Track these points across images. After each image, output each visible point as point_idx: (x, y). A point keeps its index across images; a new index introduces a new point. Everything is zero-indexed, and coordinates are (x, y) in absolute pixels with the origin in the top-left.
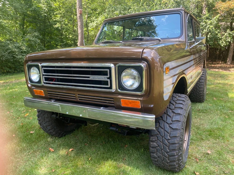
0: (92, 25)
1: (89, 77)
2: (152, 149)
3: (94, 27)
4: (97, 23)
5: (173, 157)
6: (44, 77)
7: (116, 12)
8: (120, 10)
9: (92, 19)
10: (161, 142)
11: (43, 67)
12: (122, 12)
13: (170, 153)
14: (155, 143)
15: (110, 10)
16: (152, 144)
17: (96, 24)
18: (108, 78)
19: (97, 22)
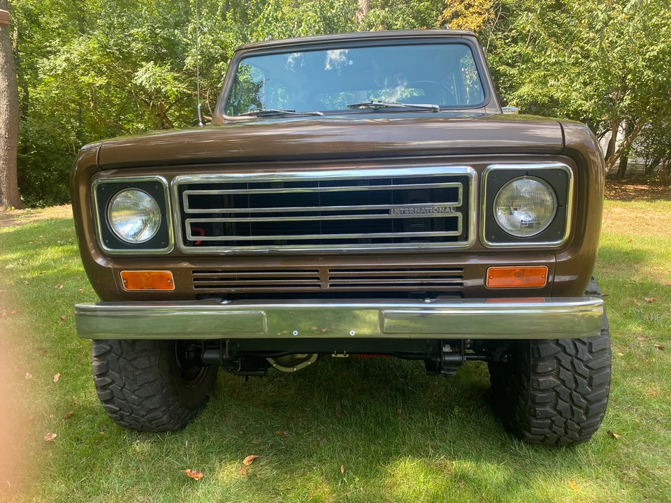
0: (51, 64)
1: (387, 211)
2: (544, 395)
3: (60, 72)
4: (67, 60)
5: (599, 404)
6: (191, 223)
7: (136, 30)
8: (152, 26)
9: (50, 46)
10: (568, 370)
11: (182, 187)
12: (158, 31)
13: (593, 395)
14: (551, 378)
15: (113, 21)
16: (543, 381)
17: (65, 65)
18: (457, 209)
19: (68, 55)
